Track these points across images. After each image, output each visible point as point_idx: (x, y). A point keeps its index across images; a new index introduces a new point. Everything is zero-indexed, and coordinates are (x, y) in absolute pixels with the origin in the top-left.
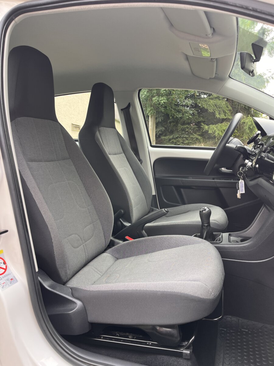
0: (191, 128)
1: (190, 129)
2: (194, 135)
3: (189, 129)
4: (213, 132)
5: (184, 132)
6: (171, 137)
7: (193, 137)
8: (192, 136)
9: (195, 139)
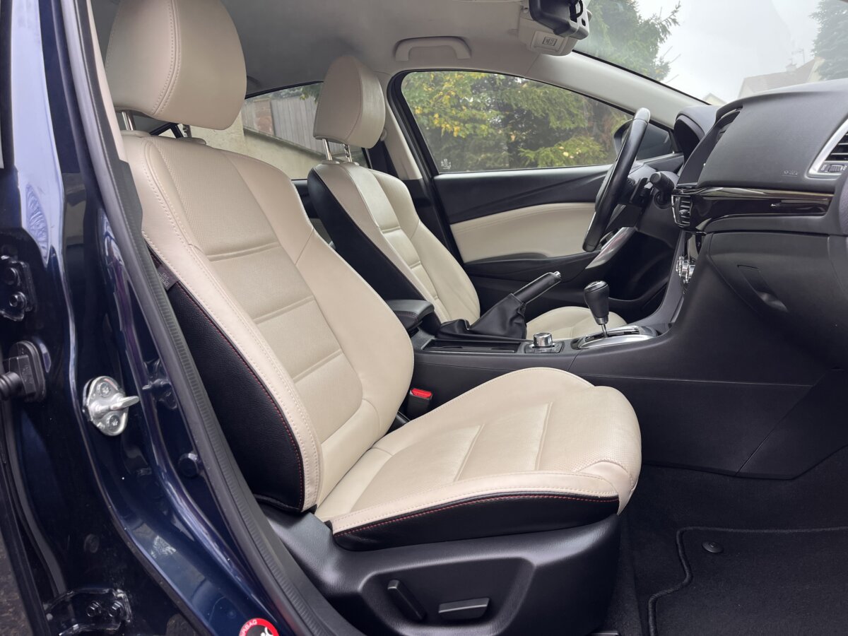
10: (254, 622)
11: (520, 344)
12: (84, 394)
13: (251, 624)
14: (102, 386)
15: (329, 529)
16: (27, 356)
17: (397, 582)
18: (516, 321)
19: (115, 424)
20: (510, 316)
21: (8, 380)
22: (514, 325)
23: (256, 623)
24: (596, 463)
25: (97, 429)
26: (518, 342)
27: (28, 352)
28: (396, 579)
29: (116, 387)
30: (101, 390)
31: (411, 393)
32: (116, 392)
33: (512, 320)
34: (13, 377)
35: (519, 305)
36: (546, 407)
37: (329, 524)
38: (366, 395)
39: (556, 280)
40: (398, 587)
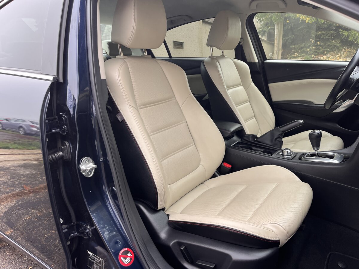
0: (328, 34)
1: (327, 36)
2: (331, 42)
3: (325, 35)
4: (354, 38)
5: (318, 39)
6: (303, 45)
7: (330, 44)
8: (328, 44)
9: (333, 46)
10: (126, 249)
11: (277, 150)
12: (80, 163)
13: (125, 250)
14: (86, 160)
15: (168, 218)
16: (66, 147)
17: (184, 247)
18: (278, 139)
19: (89, 173)
20: (276, 137)
21: (59, 154)
22: (277, 141)
23: (127, 250)
24: (272, 223)
25: (83, 175)
26: (276, 150)
27: (66, 145)
28: (184, 245)
29: (91, 160)
30: (86, 162)
31: (223, 164)
32: (92, 162)
33: (276, 139)
34: (61, 153)
35: (281, 133)
36: (275, 184)
37: (168, 215)
38: (201, 163)
39: (300, 124)
40: (184, 249)
